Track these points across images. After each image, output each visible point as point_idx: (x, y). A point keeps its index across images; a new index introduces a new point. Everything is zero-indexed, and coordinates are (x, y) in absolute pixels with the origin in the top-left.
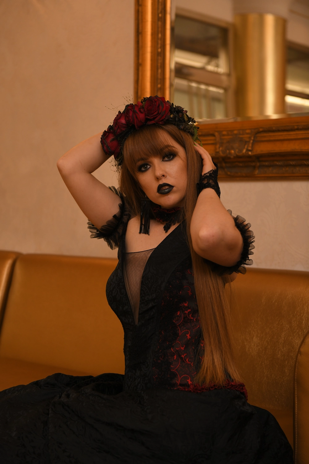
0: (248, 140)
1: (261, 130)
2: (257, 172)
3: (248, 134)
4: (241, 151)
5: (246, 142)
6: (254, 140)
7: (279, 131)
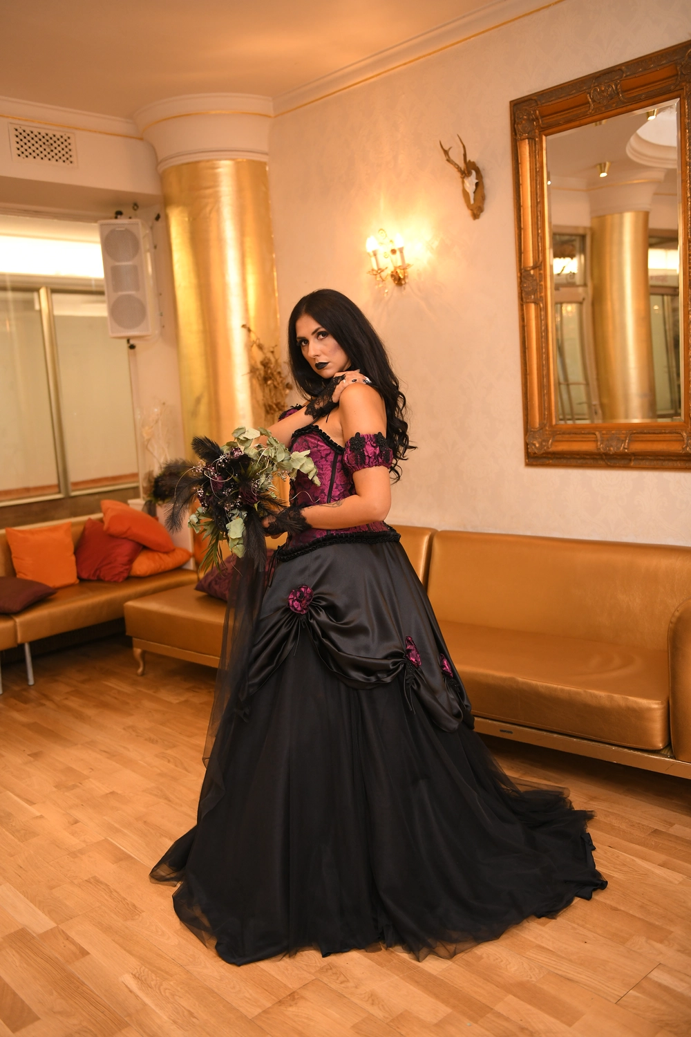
0: (624, 439)
1: (634, 432)
2: (632, 464)
3: (623, 434)
4: (619, 448)
5: (624, 441)
6: (629, 440)
7: (649, 433)
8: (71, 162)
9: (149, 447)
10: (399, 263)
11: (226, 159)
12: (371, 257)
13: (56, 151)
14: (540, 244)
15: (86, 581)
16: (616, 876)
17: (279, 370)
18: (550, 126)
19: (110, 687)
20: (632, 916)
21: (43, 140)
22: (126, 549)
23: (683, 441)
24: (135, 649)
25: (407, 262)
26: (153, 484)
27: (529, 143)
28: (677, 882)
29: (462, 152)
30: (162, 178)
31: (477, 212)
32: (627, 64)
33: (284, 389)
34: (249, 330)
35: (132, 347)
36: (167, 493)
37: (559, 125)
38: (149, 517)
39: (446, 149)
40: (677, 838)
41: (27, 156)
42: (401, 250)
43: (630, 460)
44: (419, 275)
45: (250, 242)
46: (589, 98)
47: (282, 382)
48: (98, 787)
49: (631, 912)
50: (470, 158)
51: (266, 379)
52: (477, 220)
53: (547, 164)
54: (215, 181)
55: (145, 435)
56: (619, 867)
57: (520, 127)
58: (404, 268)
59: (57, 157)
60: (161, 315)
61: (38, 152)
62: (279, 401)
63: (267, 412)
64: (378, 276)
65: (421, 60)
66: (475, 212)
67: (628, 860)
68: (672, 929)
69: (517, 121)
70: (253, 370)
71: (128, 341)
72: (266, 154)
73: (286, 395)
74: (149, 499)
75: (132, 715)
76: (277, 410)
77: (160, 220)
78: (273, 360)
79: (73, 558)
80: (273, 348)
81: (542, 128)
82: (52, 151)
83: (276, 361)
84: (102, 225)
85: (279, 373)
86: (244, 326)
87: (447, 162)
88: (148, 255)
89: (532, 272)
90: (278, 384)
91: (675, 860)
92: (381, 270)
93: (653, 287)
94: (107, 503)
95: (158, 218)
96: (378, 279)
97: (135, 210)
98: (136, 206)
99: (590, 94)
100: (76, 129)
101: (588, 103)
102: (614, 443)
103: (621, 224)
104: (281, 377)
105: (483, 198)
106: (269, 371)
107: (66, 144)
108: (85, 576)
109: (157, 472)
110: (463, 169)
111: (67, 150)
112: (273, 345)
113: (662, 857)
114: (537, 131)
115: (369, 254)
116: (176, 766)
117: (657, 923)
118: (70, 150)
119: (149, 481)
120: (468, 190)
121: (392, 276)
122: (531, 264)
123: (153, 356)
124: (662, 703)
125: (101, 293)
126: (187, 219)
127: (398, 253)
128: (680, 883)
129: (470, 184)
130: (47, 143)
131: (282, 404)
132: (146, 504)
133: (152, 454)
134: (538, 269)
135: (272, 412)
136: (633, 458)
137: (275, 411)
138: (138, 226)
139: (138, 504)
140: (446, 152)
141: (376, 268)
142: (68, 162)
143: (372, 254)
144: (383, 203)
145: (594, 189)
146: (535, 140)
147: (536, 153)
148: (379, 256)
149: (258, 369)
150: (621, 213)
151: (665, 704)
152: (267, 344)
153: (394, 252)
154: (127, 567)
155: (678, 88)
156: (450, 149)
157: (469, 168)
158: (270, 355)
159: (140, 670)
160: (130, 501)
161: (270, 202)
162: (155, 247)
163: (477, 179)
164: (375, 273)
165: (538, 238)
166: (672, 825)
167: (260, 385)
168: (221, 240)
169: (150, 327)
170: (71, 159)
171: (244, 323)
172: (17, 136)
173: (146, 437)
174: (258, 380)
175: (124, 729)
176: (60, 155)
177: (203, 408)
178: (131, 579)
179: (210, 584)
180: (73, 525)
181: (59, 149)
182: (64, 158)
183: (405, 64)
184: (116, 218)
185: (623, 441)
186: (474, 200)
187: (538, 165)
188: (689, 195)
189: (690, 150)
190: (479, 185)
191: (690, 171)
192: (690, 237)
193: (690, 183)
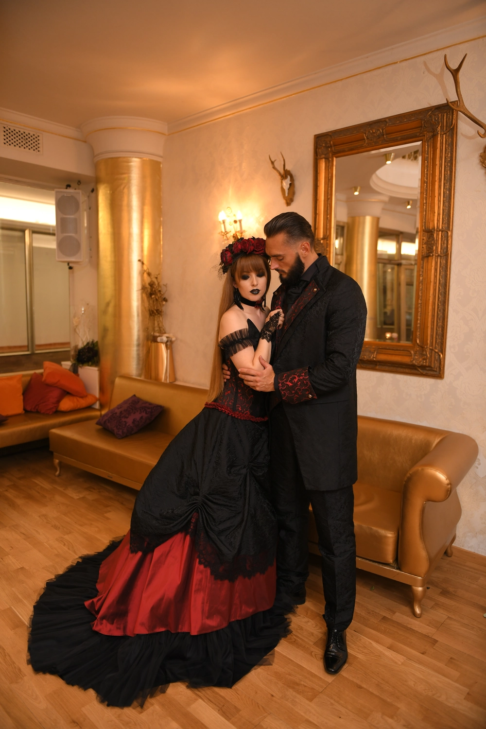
1: (380, 347)
2: (377, 367)
3: (373, 348)
4: (370, 357)
6: (377, 353)
7: (390, 349)
8: (39, 151)
9: (77, 330)
10: (239, 229)
11: (136, 157)
12: (221, 224)
13: (30, 143)
14: (328, 224)
15: (30, 412)
16: (359, 657)
17: (160, 289)
18: (339, 152)
19: (36, 483)
20: (372, 693)
21: (22, 136)
22: (56, 393)
23: (411, 356)
24: (54, 460)
25: (243, 229)
26: (77, 353)
27: (325, 161)
28: (400, 663)
29: (283, 163)
30: (96, 166)
32: (390, 118)
33: (162, 301)
34: (143, 263)
35: (70, 268)
36: (85, 360)
37: (344, 151)
38: (73, 374)
39: (273, 160)
40: (398, 624)
41: (10, 145)
42: (240, 221)
43: (376, 365)
45: (148, 209)
46: (365, 136)
47: (161, 297)
48: (13, 562)
49: (371, 690)
50: (288, 168)
51: (151, 294)
52: (289, 207)
53: (335, 175)
54: (128, 170)
55: (74, 323)
56: (361, 649)
57: (320, 150)
58: (241, 231)
59: (30, 147)
60: (91, 250)
61: (17, 142)
62: (158, 308)
63: (151, 315)
64: (225, 236)
65: (260, 106)
66: (288, 201)
67: (367, 643)
68: (399, 706)
69: (318, 146)
70: (143, 288)
71: (68, 264)
72: (162, 157)
73: (163, 305)
74: (74, 362)
75: (47, 506)
76: (157, 314)
77: (94, 192)
78: (156, 283)
79: (22, 397)
80: (157, 275)
81: (334, 153)
82: (27, 143)
83: (158, 284)
84: (57, 192)
85: (160, 291)
86: (139, 260)
87: (273, 169)
88: (85, 213)
89: (322, 241)
90: (159, 298)
91: (397, 643)
92: (226, 233)
93: (379, 259)
94: (47, 364)
95: (93, 191)
96: (225, 238)
97: (79, 185)
98: (79, 182)
99: (365, 133)
100: (44, 131)
101: (364, 139)
102: (367, 354)
103: (364, 223)
104: (160, 294)
105: (294, 193)
106: (154, 289)
107: (36, 139)
108: (28, 409)
109: (81, 345)
110: (282, 174)
111: (36, 143)
112: (157, 273)
113: (389, 641)
114: (330, 154)
115: (220, 222)
116: (69, 549)
117: (388, 700)
118: (39, 144)
119: (75, 351)
120: (284, 188)
121: (234, 237)
122: (322, 237)
123: (83, 275)
124: (394, 534)
125: (54, 234)
126: (109, 192)
127: (238, 223)
128: (403, 664)
129: (286, 184)
130: (24, 138)
131: (160, 310)
132: (72, 365)
133: (78, 334)
134: (325, 240)
135: (154, 314)
136: (378, 364)
137: (155, 314)
138: (80, 195)
139: (67, 364)
140: (273, 163)
141: (223, 231)
142: (37, 150)
143: (222, 222)
144: (231, 192)
145: (351, 201)
146: (329, 160)
147: (329, 168)
148: (226, 223)
149: (146, 288)
150: (364, 217)
151: (396, 534)
152: (153, 273)
153: (235, 222)
154: (56, 405)
155: (421, 135)
156: (275, 161)
157: (286, 174)
158: (154, 280)
159: (58, 473)
160: (63, 363)
161: (161, 186)
162: (90, 208)
163: (291, 181)
164: (223, 234)
165: (328, 220)
166: (394, 613)
167: (148, 298)
168: (129, 206)
169: (83, 256)
170: (38, 149)
171: (140, 259)
172: (5, 132)
173: (75, 324)
174: (147, 295)
175: (39, 517)
176: (32, 146)
177: (111, 309)
178: (58, 413)
179: (105, 422)
180: (23, 376)
181: (32, 142)
182: (34, 148)
183: (250, 108)
184: (66, 188)
185: (373, 352)
186: (288, 194)
187: (330, 175)
188: (425, 202)
189: (427, 174)
190: (292, 185)
191: (427, 187)
192: (424, 228)
193: (426, 195)
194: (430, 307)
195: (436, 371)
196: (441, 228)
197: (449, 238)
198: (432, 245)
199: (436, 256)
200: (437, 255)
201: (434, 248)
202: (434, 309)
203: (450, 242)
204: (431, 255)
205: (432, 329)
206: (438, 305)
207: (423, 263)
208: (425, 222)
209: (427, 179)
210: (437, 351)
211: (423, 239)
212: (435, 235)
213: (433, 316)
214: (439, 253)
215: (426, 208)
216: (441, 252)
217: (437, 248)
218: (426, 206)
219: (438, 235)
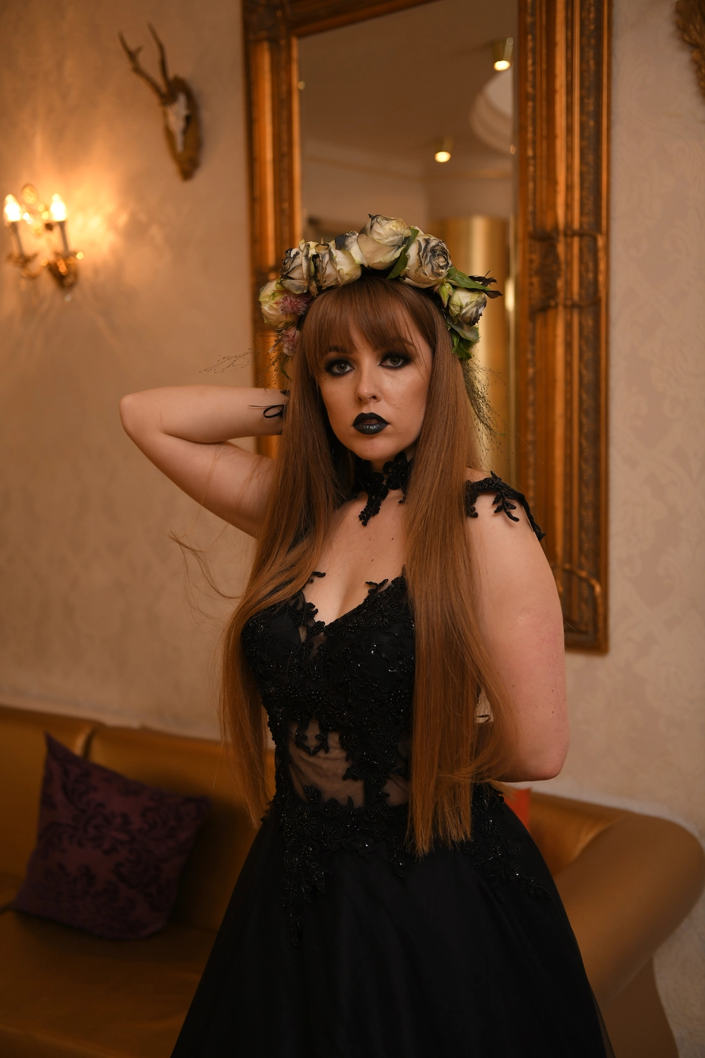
10: (60, 248)
12: (11, 233)
18: (306, 20)
25: (73, 245)
27: (269, 49)
29: (157, 57)
31: (188, 166)
37: (317, 18)
39: (132, 46)
42: (62, 225)
44: (96, 271)
50: (174, 70)
52: (188, 183)
57: (256, 18)
58: (67, 255)
64: (23, 268)
66: (185, 167)
81: (291, 23)
87: (132, 73)
92: (27, 259)
96: (24, 272)
105: (198, 144)
110: (161, 89)
114: (282, 28)
115: (9, 227)
120: (173, 128)
121: (48, 270)
122: (271, 259)
127: (57, 230)
129: (177, 115)
140: (132, 56)
145: (429, 179)
146: (280, 45)
147: (280, 70)
148: (22, 232)
150: (469, 217)
153: (49, 227)
156: (139, 49)
157: (172, 89)
163: (187, 108)
164: (16, 262)
186: (185, 144)
187: (284, 88)
188: (530, 153)
189: (534, 72)
190: (192, 120)
191: (534, 110)
192: (531, 228)
193: (534, 132)
194: (559, 453)
195: (585, 633)
196: (576, 225)
197: (601, 255)
198: (554, 276)
199: (565, 307)
200: (569, 303)
201: (560, 284)
202: (568, 458)
203: (602, 266)
204: (552, 303)
205: (568, 513)
206: (580, 445)
207: (534, 328)
208: (534, 213)
209: (534, 86)
210: (584, 574)
211: (531, 261)
212: (561, 248)
213: (568, 476)
214: (576, 297)
215: (535, 171)
216: (580, 295)
217: (568, 283)
218: (535, 166)
219: (569, 246)
